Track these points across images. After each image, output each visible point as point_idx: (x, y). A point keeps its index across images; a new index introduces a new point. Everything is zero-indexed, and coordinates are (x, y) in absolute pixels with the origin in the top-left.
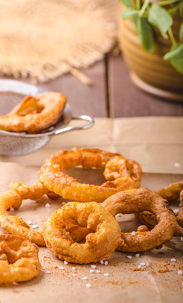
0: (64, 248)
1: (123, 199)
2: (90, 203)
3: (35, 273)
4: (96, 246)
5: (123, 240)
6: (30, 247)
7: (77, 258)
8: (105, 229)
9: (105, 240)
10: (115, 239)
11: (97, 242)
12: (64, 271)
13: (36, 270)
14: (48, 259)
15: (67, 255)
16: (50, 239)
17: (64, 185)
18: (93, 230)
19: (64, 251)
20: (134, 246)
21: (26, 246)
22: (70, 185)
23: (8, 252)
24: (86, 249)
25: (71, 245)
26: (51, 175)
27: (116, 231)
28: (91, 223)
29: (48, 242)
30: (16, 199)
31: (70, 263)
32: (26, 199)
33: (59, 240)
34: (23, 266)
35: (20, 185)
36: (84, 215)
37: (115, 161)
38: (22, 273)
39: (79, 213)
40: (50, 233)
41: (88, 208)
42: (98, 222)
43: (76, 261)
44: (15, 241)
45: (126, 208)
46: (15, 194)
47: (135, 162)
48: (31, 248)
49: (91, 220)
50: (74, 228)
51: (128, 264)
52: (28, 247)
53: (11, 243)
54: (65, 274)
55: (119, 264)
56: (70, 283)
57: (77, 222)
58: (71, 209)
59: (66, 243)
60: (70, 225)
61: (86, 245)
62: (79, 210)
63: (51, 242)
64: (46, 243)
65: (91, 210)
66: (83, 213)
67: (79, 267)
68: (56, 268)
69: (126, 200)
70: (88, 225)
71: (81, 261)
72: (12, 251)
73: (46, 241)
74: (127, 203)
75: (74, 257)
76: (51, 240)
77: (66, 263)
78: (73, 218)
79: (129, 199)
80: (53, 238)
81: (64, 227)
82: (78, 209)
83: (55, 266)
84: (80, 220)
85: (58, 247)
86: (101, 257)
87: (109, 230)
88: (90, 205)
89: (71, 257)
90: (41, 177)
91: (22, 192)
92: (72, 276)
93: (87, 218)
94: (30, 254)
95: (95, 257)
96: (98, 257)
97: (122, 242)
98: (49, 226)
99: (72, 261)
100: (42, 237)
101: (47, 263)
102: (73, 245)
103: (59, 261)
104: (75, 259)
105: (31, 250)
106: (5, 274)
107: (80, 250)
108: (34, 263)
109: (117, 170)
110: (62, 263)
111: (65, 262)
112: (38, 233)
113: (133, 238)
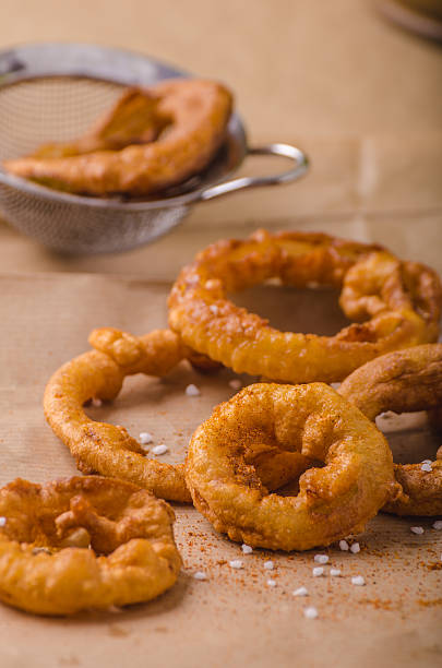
0: (241, 511)
1: (395, 374)
2: (308, 387)
3: (167, 580)
4: (327, 501)
5: (398, 485)
6: (150, 509)
7: (277, 536)
8: (350, 456)
9: (351, 488)
10: (378, 484)
11: (331, 494)
12: (242, 572)
13: (168, 571)
14: (201, 540)
15: (250, 529)
16: (202, 486)
17: (237, 338)
18: (318, 459)
19: (243, 517)
20: (427, 500)
21: (140, 506)
22: (251, 338)
23: (92, 522)
24: (300, 512)
25: (260, 500)
26: (200, 312)
27: (380, 462)
28: (313, 442)
29: (197, 494)
30: (106, 373)
31: (262, 551)
32: (133, 373)
33: (227, 488)
34: (134, 562)
35: (117, 336)
36: (292, 419)
37: (371, 266)
38: (131, 582)
39: (281, 413)
40: (202, 470)
41: (303, 400)
42: (331, 436)
43: (275, 544)
44: (110, 493)
45: (405, 398)
46: (105, 362)
47: (423, 269)
48: (152, 513)
49: (311, 432)
50: (265, 452)
51: (415, 551)
52: (146, 509)
53: (99, 499)
54: (249, 580)
55: (391, 550)
56: (262, 606)
57: (273, 439)
58: (258, 403)
59: (246, 497)
60: (257, 447)
61: (300, 501)
62: (280, 405)
63: (207, 495)
64: (193, 497)
65: (312, 406)
66: (289, 413)
67: (283, 561)
68: (222, 563)
69: (405, 376)
70: (305, 445)
71: (289, 543)
72: (104, 521)
73: (193, 492)
74: (407, 384)
75: (268, 532)
76: (205, 490)
77: (246, 549)
78: (264, 428)
79: (411, 372)
80: (213, 483)
81: (240, 451)
82: (276, 404)
83: (220, 559)
84: (282, 431)
85: (226, 507)
86: (341, 532)
87: (362, 458)
88: (311, 392)
89: (261, 532)
90: (174, 316)
91: (123, 355)
92: (267, 587)
93: (300, 428)
94: (153, 528)
95: (325, 534)
96: (332, 531)
97: (397, 490)
98: (200, 451)
99: (265, 544)
100: (182, 478)
101: (196, 549)
102: (265, 500)
103: (228, 546)
104: (271, 538)
105: (155, 517)
106: (87, 585)
107: (286, 513)
108: (163, 554)
109: (376, 291)
110: (236, 550)
111: (244, 546)
112: (171, 468)
113: (427, 478)
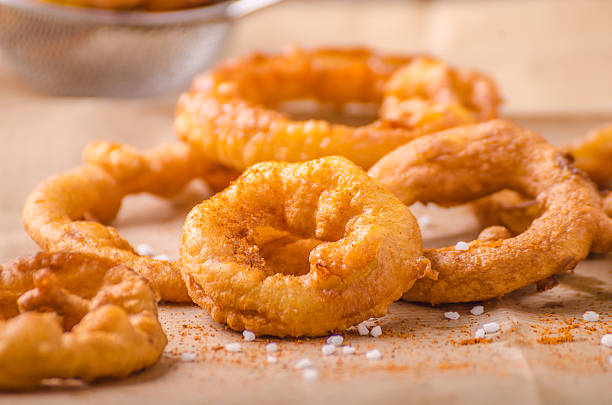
0: (240, 291)
1: (430, 155)
2: (323, 160)
3: (144, 353)
4: (342, 276)
5: (425, 260)
6: (129, 283)
7: (283, 318)
8: (368, 228)
9: (367, 260)
10: (401, 260)
11: (344, 266)
12: (243, 355)
13: (146, 343)
14: (194, 332)
15: (252, 312)
16: (197, 269)
17: (249, 132)
18: (335, 232)
19: (242, 298)
20: (465, 280)
21: (118, 281)
22: (266, 130)
23: (60, 299)
24: (309, 290)
25: (262, 280)
26: (209, 108)
27: (405, 237)
28: (327, 218)
29: (192, 280)
30: (102, 188)
31: (263, 337)
33: (224, 267)
34: (105, 328)
35: (113, 147)
36: (303, 196)
38: (99, 347)
39: (292, 189)
40: (195, 251)
41: (317, 175)
42: (348, 211)
43: (282, 327)
44: (83, 269)
45: (442, 182)
46: (99, 174)
48: (131, 288)
49: (326, 207)
51: (447, 332)
52: (124, 284)
53: (70, 277)
54: (245, 360)
55: (418, 333)
56: (256, 374)
57: (282, 223)
58: (264, 181)
59: (245, 276)
60: (267, 232)
61: (309, 279)
62: (290, 182)
63: (201, 278)
64: (188, 285)
65: (327, 181)
66: (300, 191)
67: (291, 345)
68: (217, 349)
69: (442, 158)
70: (319, 224)
71: (298, 328)
72: (75, 299)
73: (186, 279)
74: (444, 166)
75: (272, 314)
76: (200, 272)
77: (248, 335)
78: (272, 210)
79: (449, 153)
80: (208, 263)
81: (242, 233)
82: (284, 181)
83: (216, 345)
84: (292, 212)
85: (223, 288)
86: (357, 313)
87: (382, 231)
88: (324, 165)
89: (264, 314)
90: (181, 123)
91: (122, 167)
92: (266, 364)
93: (314, 207)
94: (132, 303)
95: (340, 312)
96: (348, 311)
97: (425, 266)
98: (194, 230)
99: (269, 328)
100: (177, 273)
102: (269, 279)
103: (228, 335)
104: (276, 320)
105: (134, 292)
106: (44, 348)
107: (290, 293)
108: (144, 327)
109: (423, 94)
110: (236, 337)
111: (245, 333)
112: (164, 263)
113: (463, 257)
